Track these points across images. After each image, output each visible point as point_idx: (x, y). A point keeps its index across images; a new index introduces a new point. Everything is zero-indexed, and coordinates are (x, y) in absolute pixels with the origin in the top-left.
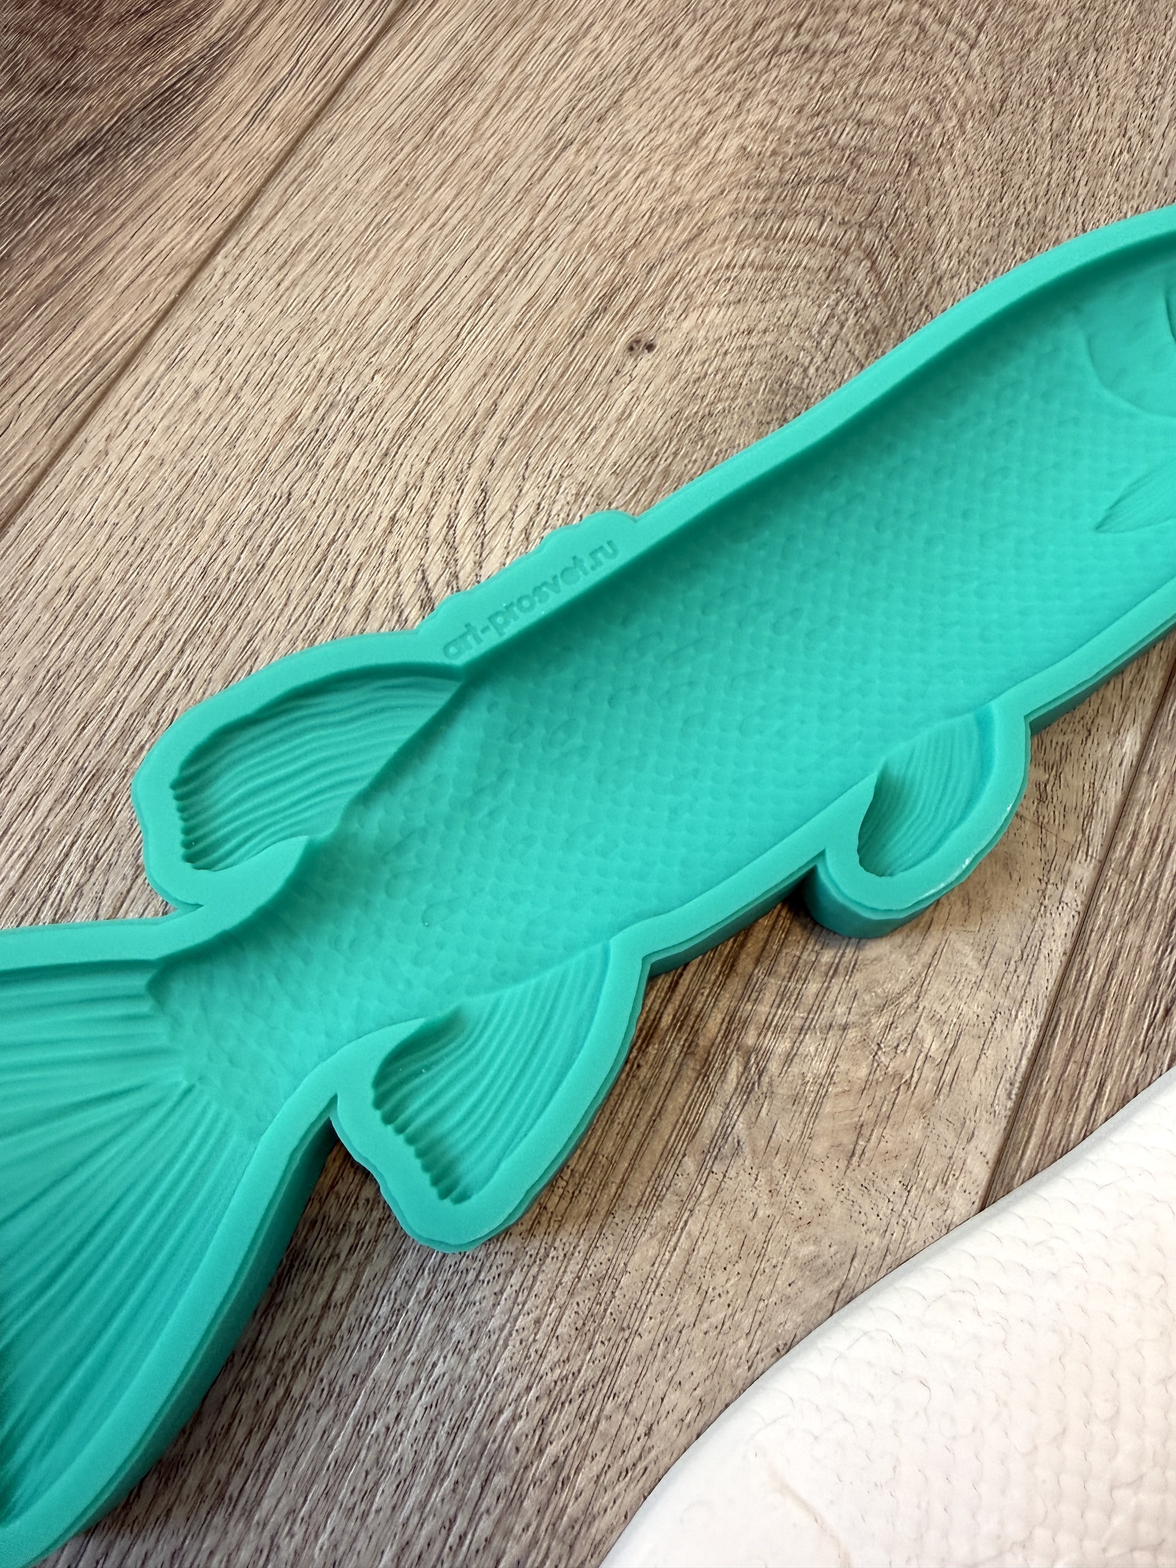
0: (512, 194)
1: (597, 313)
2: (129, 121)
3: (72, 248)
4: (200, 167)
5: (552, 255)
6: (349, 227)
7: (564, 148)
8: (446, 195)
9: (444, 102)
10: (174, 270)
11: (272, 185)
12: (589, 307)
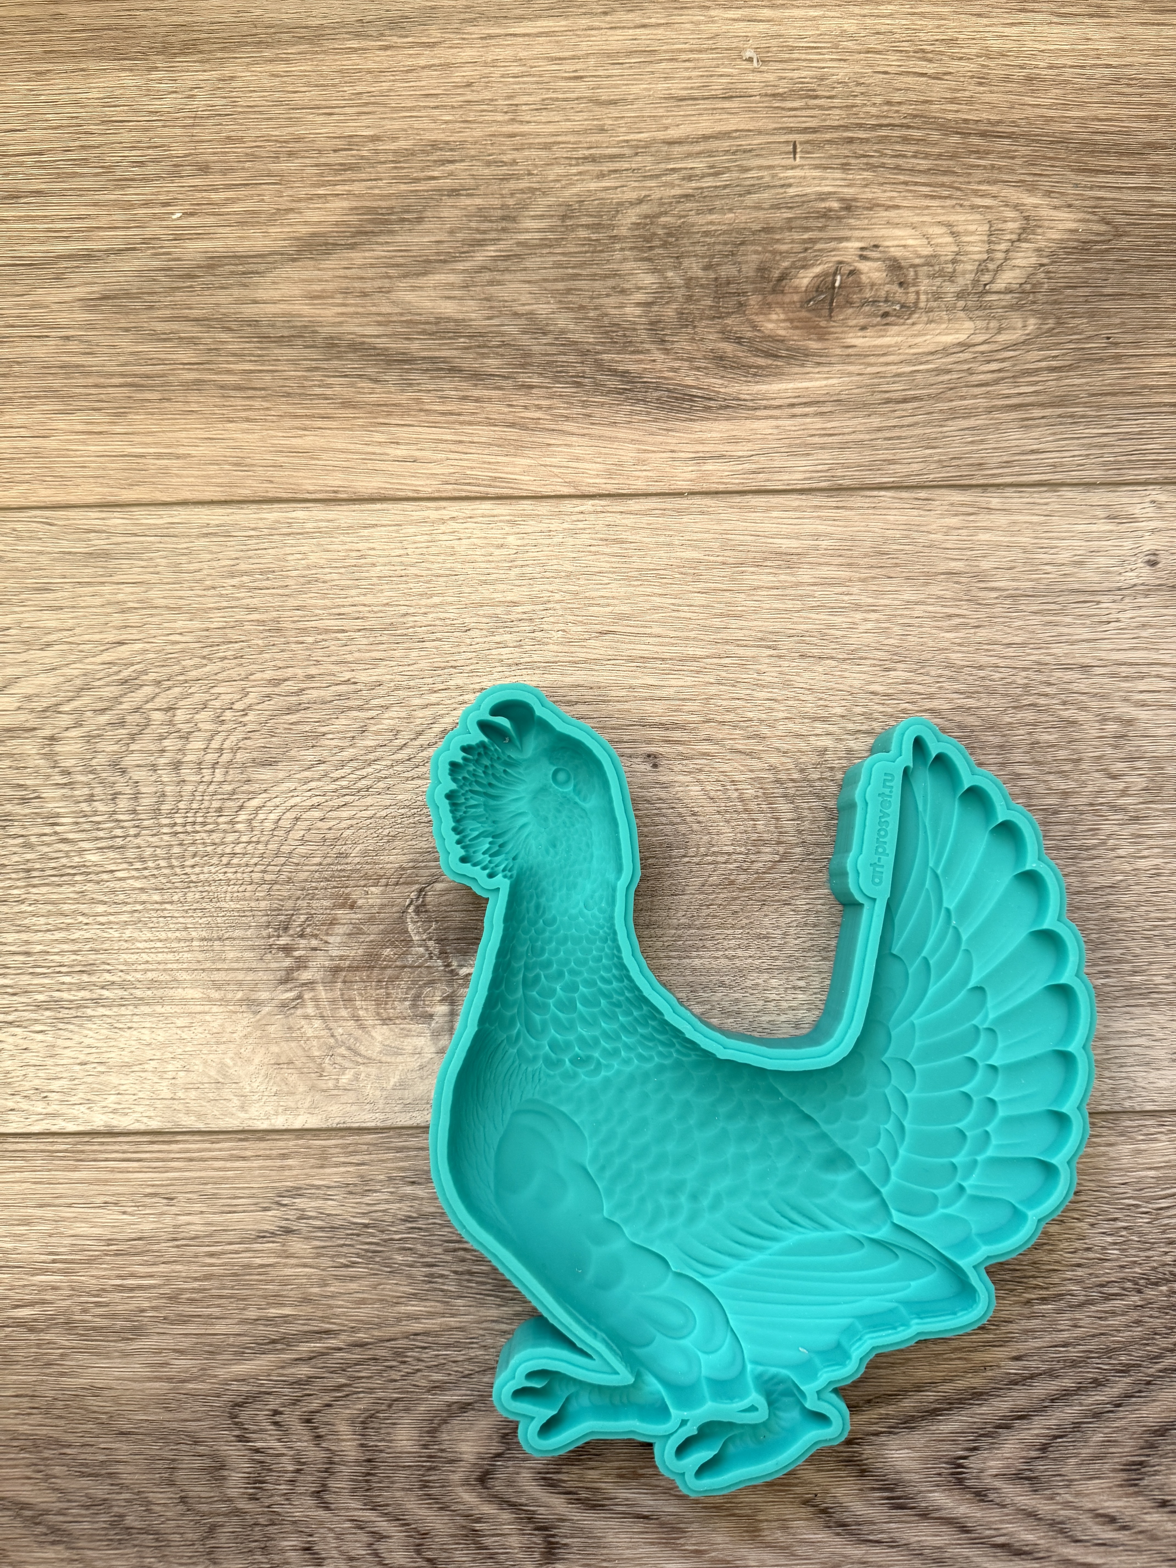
0: (719, 636)
1: (662, 726)
2: (656, 389)
3: (556, 418)
4: (645, 451)
5: (689, 681)
6: (649, 560)
7: (769, 647)
8: (700, 599)
9: (765, 559)
10: (569, 483)
11: (654, 499)
12: (664, 720)
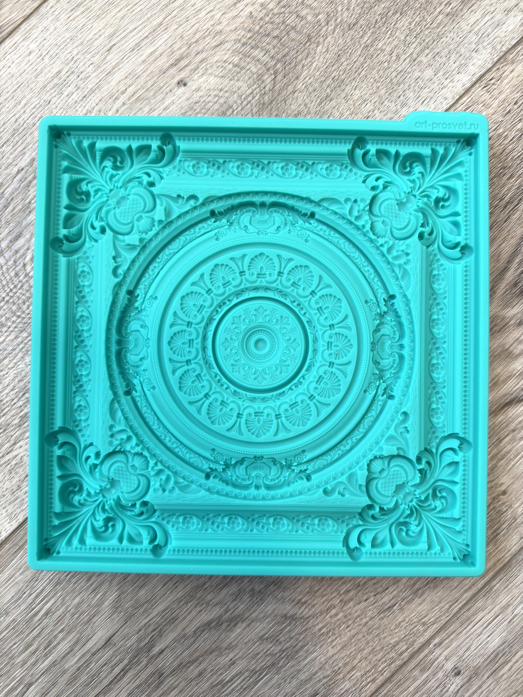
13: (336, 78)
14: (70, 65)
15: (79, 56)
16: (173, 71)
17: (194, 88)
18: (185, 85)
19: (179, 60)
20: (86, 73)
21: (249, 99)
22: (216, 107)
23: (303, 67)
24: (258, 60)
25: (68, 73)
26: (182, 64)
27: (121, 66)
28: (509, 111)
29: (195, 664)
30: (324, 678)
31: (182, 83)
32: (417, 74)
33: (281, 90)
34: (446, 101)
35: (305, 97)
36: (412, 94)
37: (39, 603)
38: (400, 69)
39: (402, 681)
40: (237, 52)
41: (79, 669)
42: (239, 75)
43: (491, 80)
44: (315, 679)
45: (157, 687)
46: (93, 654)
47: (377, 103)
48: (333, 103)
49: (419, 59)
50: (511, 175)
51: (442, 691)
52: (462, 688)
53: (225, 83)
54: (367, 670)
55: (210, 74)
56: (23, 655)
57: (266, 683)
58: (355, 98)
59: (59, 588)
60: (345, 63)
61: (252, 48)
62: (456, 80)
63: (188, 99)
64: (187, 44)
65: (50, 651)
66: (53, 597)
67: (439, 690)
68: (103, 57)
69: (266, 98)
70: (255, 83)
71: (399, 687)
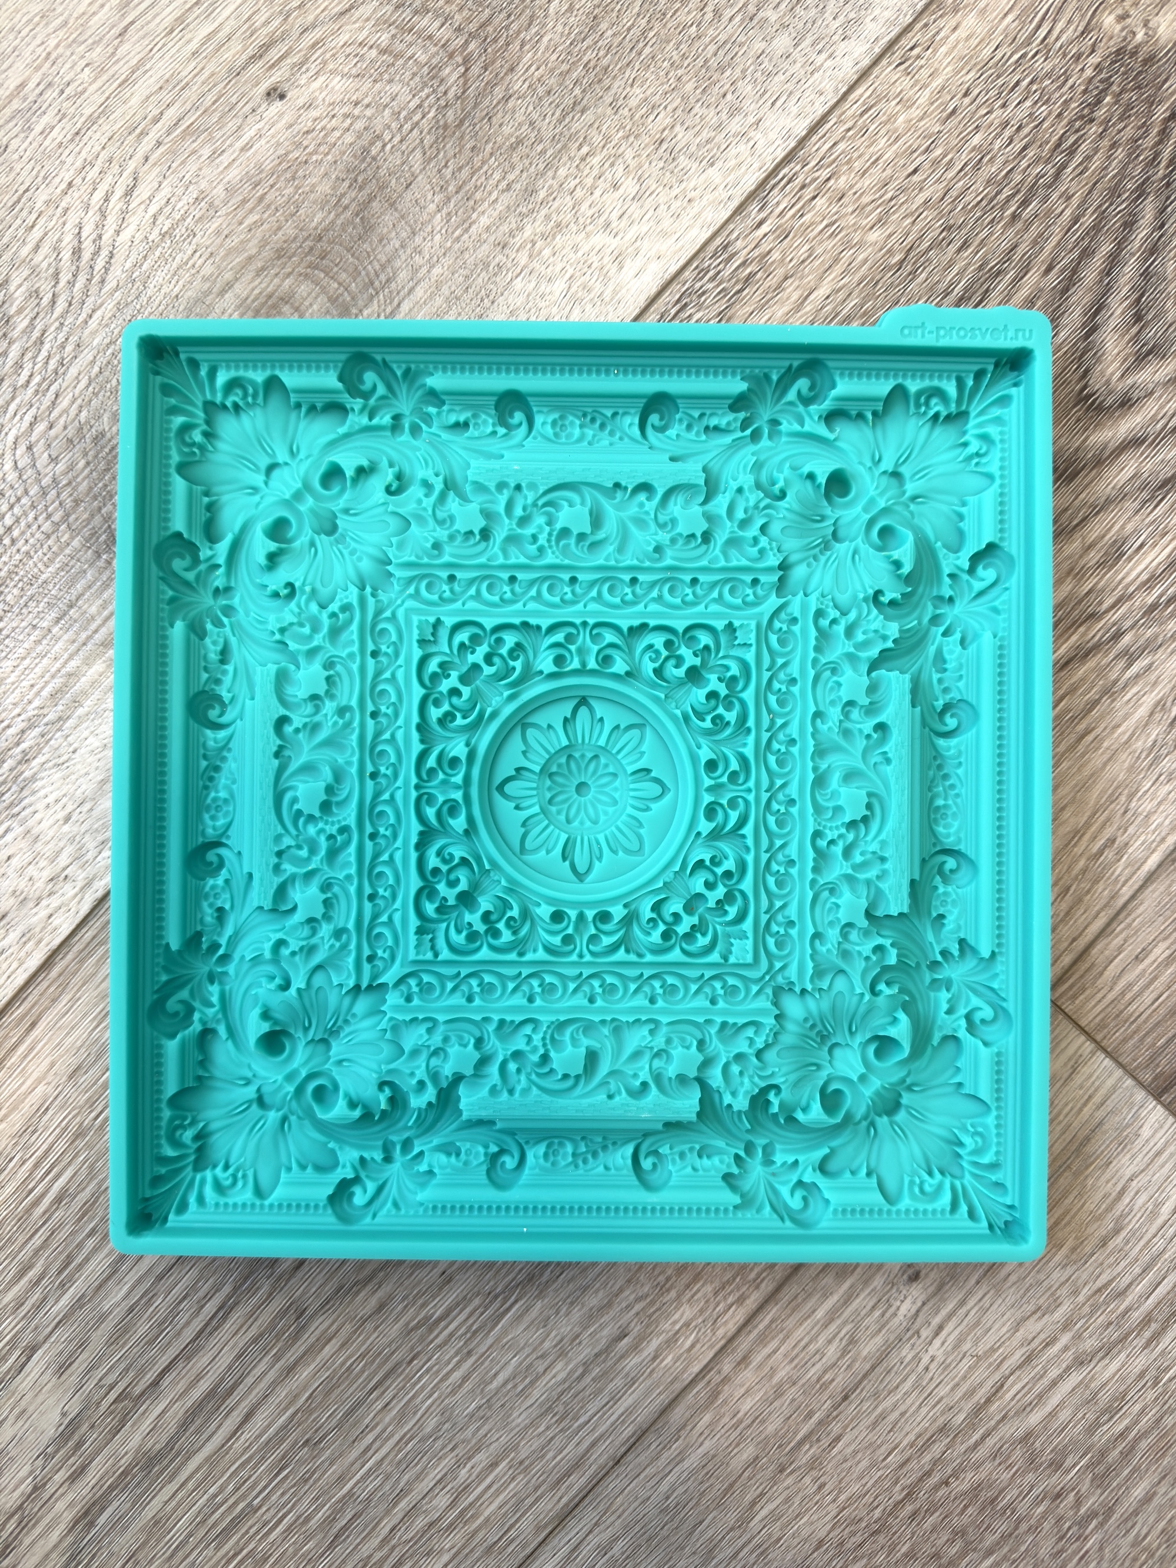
13: (592, 64)
14: (44, 70)
15: (60, 50)
16: (255, 69)
17: (301, 102)
18: (282, 97)
19: (266, 47)
20: (76, 84)
21: (416, 118)
22: (349, 138)
23: (522, 45)
24: (430, 37)
25: (41, 87)
26: (274, 54)
27: (148, 67)
28: (954, 111)
29: (369, 1287)
30: (638, 1300)
31: (276, 94)
32: (758, 46)
33: (480, 95)
34: (822, 98)
35: (531, 108)
36: (750, 87)
37: (42, 1179)
38: (722, 37)
39: (800, 1300)
40: (385, 23)
41: (131, 1310)
42: (392, 70)
43: (912, 49)
44: (620, 1303)
45: (296, 1337)
46: (160, 1278)
47: (679, 112)
48: (589, 116)
49: (761, 14)
50: (965, 242)
51: (883, 1315)
52: (926, 1308)
53: (364, 89)
54: (725, 1279)
55: (332, 72)
56: (16, 1289)
57: (519, 1318)
58: (633, 102)
59: (81, 1144)
60: (610, 33)
61: (416, 12)
62: (839, 53)
63: (291, 126)
64: (281, 12)
65: (71, 1280)
66: (70, 1163)
67: (877, 1313)
68: (110, 49)
69: (450, 114)
70: (425, 85)
71: (793, 1311)
